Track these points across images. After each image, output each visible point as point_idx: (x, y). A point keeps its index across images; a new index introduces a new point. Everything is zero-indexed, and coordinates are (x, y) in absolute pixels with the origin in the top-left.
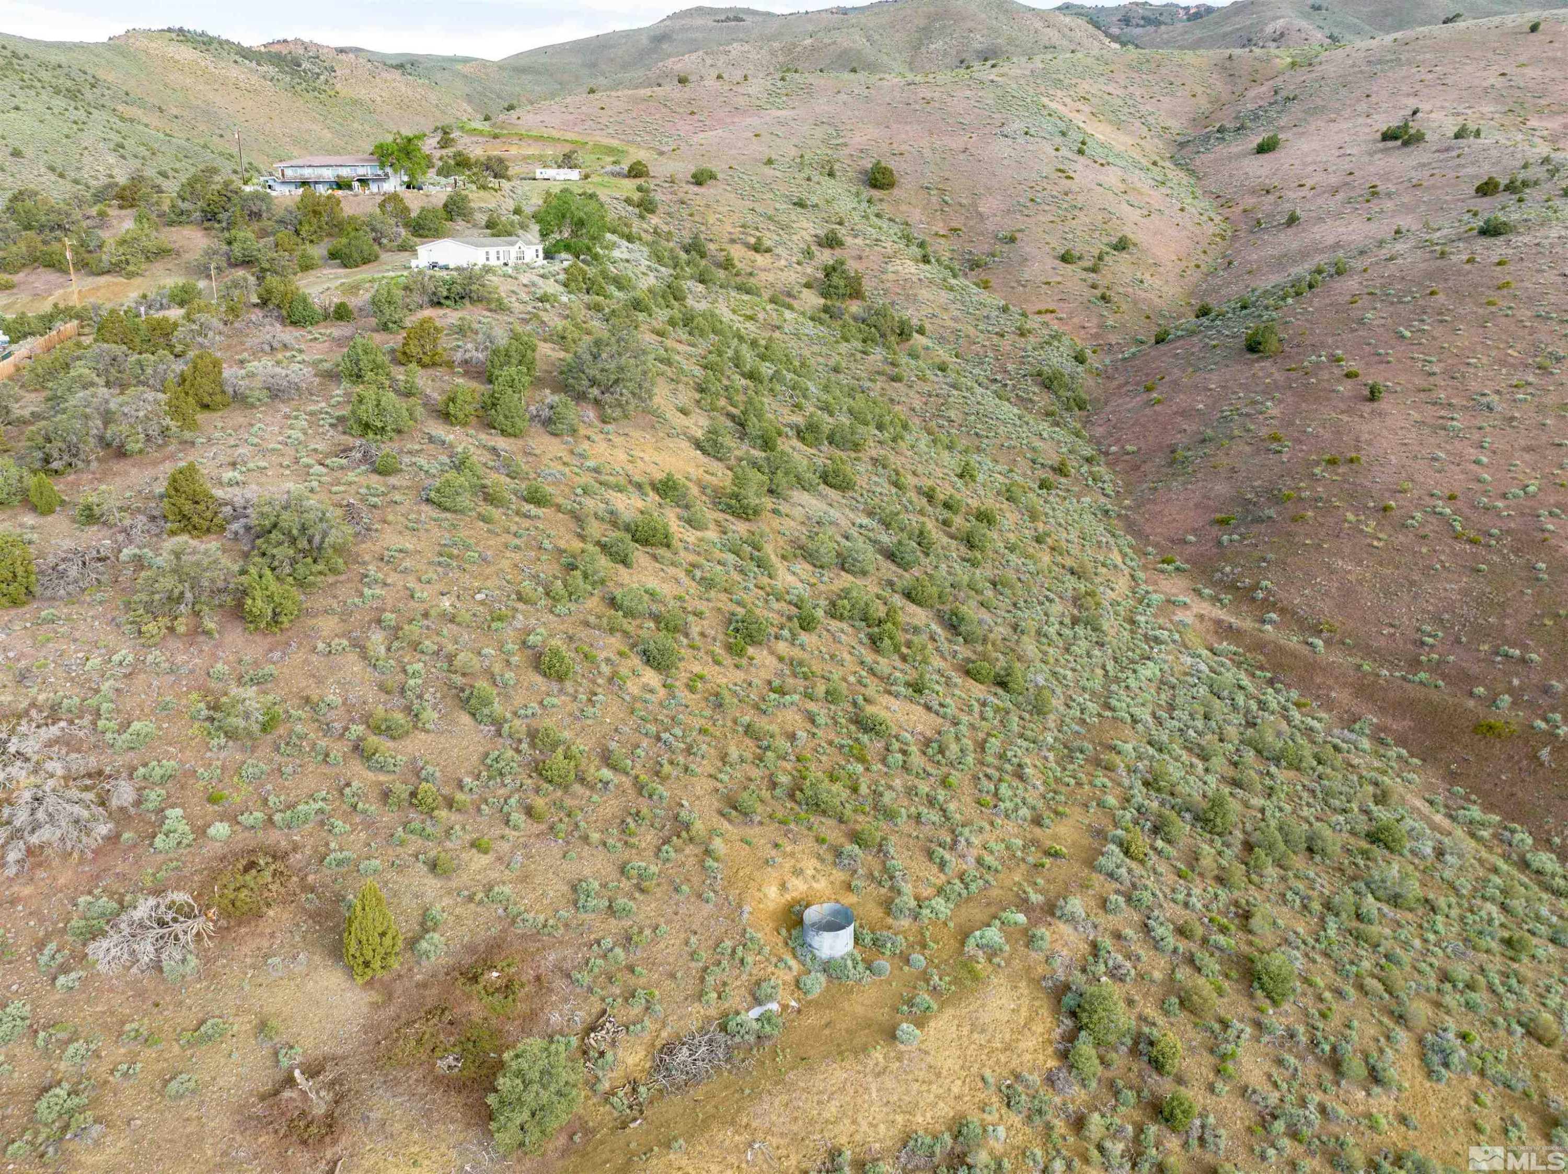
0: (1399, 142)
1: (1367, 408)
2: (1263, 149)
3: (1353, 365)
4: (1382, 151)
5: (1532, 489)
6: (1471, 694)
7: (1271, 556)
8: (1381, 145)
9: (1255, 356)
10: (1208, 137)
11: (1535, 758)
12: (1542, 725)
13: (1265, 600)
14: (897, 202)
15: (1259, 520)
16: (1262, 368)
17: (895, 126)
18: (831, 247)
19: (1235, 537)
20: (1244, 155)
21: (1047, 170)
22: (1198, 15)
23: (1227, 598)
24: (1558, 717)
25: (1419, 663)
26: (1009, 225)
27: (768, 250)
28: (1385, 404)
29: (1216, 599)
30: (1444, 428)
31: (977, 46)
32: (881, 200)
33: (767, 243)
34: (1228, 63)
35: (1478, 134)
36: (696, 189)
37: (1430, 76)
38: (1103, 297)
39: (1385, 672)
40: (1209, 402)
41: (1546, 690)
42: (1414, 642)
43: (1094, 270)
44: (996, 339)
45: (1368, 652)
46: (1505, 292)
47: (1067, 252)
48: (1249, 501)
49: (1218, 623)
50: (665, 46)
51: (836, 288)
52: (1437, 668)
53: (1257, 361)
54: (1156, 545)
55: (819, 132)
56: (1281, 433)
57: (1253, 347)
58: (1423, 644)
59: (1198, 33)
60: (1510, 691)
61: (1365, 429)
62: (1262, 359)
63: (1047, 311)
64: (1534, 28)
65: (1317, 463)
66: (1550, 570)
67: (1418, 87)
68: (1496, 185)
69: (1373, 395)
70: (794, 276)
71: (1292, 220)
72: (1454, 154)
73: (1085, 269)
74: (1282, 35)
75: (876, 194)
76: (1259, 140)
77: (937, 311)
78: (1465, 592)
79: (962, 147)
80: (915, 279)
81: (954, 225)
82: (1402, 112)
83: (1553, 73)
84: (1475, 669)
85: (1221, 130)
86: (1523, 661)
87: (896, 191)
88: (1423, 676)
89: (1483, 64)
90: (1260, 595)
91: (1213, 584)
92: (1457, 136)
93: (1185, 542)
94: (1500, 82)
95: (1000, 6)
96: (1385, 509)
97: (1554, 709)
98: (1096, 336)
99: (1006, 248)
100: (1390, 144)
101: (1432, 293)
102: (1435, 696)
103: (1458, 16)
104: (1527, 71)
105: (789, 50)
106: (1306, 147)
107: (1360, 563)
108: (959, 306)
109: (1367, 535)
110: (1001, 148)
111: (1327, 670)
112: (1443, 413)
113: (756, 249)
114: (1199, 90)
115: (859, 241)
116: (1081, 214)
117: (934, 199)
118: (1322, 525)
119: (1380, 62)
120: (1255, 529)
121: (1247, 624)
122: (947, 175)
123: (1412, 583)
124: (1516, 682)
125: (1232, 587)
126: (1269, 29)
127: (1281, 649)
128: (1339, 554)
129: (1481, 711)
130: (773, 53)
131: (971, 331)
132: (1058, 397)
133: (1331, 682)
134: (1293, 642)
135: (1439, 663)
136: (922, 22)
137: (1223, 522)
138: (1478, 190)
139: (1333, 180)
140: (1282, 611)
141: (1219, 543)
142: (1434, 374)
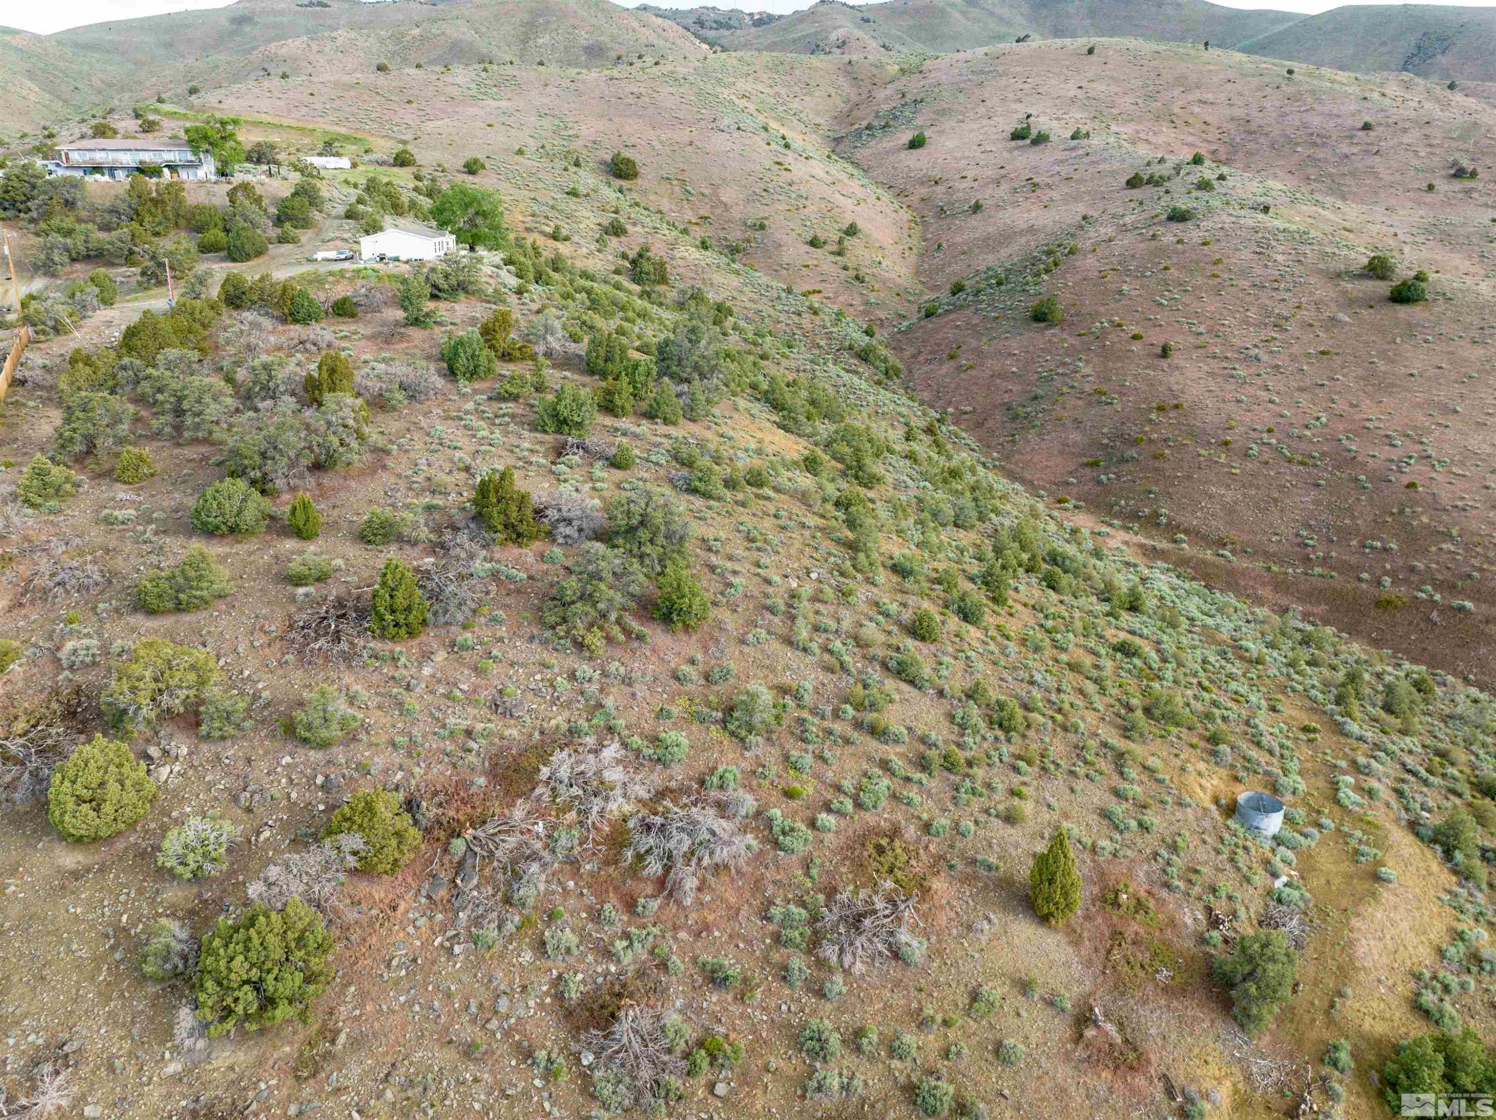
0: (1028, 141)
1: (1164, 363)
2: (916, 144)
3: (1135, 329)
4: (1017, 148)
5: (1324, 420)
6: (1360, 580)
7: (1155, 489)
8: (1013, 143)
9: (1042, 325)
10: (859, 134)
11: (1429, 620)
12: (1424, 596)
13: (1168, 524)
14: (644, 192)
15: (1123, 460)
16: (1054, 335)
17: (616, 119)
18: (616, 234)
19: (1112, 476)
20: (898, 150)
21: (768, 163)
22: (763, 21)
23: (1136, 526)
24: (1429, 588)
25: (1309, 560)
26: (756, 212)
27: (567, 239)
28: (1177, 359)
29: (1127, 529)
30: (1232, 377)
31: (583, 42)
32: (630, 190)
33: (564, 232)
34: (849, 68)
35: (1087, 135)
36: (471, 178)
37: (1026, 86)
38: (857, 278)
39: (1290, 570)
40: (1021, 365)
41: (1412, 569)
42: (1299, 545)
43: (840, 253)
44: (796, 318)
45: (1267, 555)
46: (1220, 266)
47: (815, 237)
48: (1107, 445)
49: (1141, 546)
50: (247, 29)
51: (648, 274)
52: (1325, 561)
53: (1046, 328)
54: (1044, 488)
55: (546, 122)
56: (1104, 387)
57: (1040, 317)
58: (1306, 545)
59: (771, 38)
60: (1386, 573)
61: (1173, 379)
62: (1051, 326)
63: (814, 292)
64: (1091, 51)
65: (1150, 410)
66: (1370, 479)
67: (1019, 94)
68: (1141, 180)
69: (1165, 352)
70: (600, 263)
71: (977, 208)
72: (1081, 152)
73: (832, 253)
74: (844, 43)
75: (625, 184)
76: (910, 137)
77: (735, 294)
78: (1317, 503)
79: (687, 140)
80: (703, 264)
81: (702, 213)
82: (1015, 116)
83: (1113, 88)
84: (1354, 560)
85: (869, 127)
86: (1385, 550)
87: (639, 181)
88: (1318, 570)
89: (1063, 77)
90: (1164, 520)
91: (1116, 516)
92: (1073, 138)
93: (1068, 484)
94: (1080, 94)
95: (597, 5)
96: (1226, 443)
97: (1424, 583)
98: (865, 313)
99: (758, 235)
100: (1021, 143)
101: (1166, 268)
102: (1333, 583)
103: (1027, 36)
104: (1094, 85)
105: (398, 38)
106: (949, 144)
107: (1228, 487)
108: (750, 288)
109: (1223, 465)
110: (719, 142)
111: (1244, 573)
112: (1225, 365)
113: (555, 237)
114: (832, 91)
115: (639, 229)
116: (807, 203)
117: (677, 189)
118: (1182, 460)
119: (982, 72)
120: (1125, 468)
121: (1163, 544)
122: (682, 166)
123: (1275, 500)
124: (1388, 566)
125: (1135, 516)
126: (833, 37)
127: (1204, 562)
128: (1208, 482)
129: (1374, 591)
130: (382, 41)
131: (771, 312)
132: (877, 368)
133: (1251, 583)
134: (1209, 555)
135: (1324, 558)
136: (526, 17)
137: (1094, 465)
138: (1129, 183)
139: (990, 173)
140: (1186, 532)
141: (1099, 483)
142: (1201, 334)
